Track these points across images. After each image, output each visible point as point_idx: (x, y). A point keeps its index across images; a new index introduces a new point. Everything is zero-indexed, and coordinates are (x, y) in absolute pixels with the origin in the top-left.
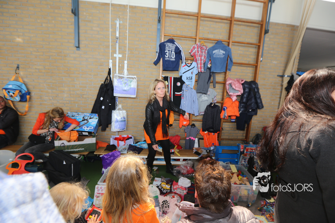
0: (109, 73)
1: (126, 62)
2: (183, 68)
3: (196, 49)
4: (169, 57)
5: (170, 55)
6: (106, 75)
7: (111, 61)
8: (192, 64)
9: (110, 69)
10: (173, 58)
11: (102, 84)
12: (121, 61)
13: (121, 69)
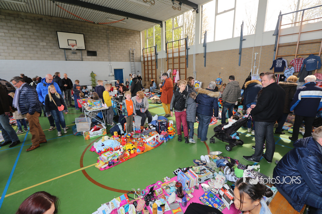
0: (250, 74)
1: (258, 69)
2: (286, 70)
3: (294, 61)
4: (278, 66)
5: (279, 64)
6: (249, 74)
7: (252, 69)
8: (291, 68)
9: (251, 73)
10: (280, 65)
11: (247, 79)
12: (256, 69)
13: (256, 72)
